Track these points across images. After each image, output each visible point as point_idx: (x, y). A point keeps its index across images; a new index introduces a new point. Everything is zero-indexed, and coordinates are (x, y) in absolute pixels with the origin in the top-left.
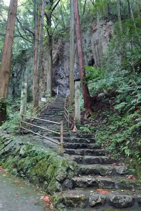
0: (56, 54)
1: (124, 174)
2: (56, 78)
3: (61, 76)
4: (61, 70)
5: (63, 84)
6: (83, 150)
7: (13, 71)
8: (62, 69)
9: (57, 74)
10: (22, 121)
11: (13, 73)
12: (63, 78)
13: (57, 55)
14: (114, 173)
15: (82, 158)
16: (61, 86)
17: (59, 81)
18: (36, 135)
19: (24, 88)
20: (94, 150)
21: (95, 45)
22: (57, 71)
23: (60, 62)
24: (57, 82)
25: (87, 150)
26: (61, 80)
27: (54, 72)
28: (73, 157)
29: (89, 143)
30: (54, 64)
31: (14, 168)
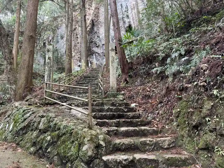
0: (90, 20)
1: (168, 148)
2: (91, 46)
3: (96, 44)
4: (96, 37)
5: (99, 53)
6: (118, 120)
7: (45, 40)
8: (98, 37)
9: (92, 42)
10: (46, 89)
11: (44, 42)
12: (99, 46)
13: (92, 21)
14: (157, 147)
15: (117, 130)
16: (97, 55)
17: (95, 49)
18: (63, 105)
19: (48, 51)
20: (131, 120)
21: (132, 9)
22: (92, 38)
23: (95, 29)
24: (93, 51)
25: (124, 120)
26: (96, 48)
27: (89, 39)
28: (105, 129)
29: (126, 112)
30: (88, 31)
31: (32, 146)
